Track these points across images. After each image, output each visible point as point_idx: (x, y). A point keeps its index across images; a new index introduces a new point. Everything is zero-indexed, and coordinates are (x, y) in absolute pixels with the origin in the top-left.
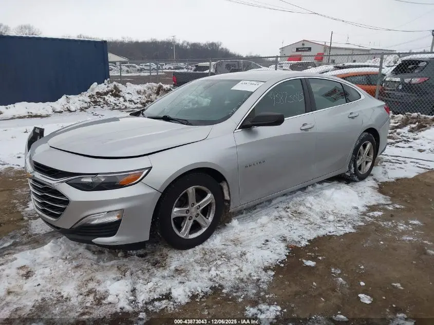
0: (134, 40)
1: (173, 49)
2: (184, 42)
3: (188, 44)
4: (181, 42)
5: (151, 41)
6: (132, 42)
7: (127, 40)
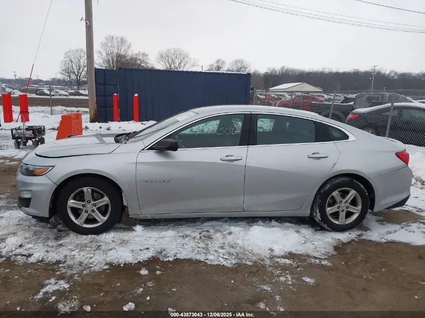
0: (334, 70)
1: (372, 79)
2: (391, 72)
3: (396, 73)
4: (387, 72)
5: (352, 72)
6: (332, 72)
7: (327, 71)
